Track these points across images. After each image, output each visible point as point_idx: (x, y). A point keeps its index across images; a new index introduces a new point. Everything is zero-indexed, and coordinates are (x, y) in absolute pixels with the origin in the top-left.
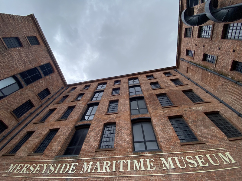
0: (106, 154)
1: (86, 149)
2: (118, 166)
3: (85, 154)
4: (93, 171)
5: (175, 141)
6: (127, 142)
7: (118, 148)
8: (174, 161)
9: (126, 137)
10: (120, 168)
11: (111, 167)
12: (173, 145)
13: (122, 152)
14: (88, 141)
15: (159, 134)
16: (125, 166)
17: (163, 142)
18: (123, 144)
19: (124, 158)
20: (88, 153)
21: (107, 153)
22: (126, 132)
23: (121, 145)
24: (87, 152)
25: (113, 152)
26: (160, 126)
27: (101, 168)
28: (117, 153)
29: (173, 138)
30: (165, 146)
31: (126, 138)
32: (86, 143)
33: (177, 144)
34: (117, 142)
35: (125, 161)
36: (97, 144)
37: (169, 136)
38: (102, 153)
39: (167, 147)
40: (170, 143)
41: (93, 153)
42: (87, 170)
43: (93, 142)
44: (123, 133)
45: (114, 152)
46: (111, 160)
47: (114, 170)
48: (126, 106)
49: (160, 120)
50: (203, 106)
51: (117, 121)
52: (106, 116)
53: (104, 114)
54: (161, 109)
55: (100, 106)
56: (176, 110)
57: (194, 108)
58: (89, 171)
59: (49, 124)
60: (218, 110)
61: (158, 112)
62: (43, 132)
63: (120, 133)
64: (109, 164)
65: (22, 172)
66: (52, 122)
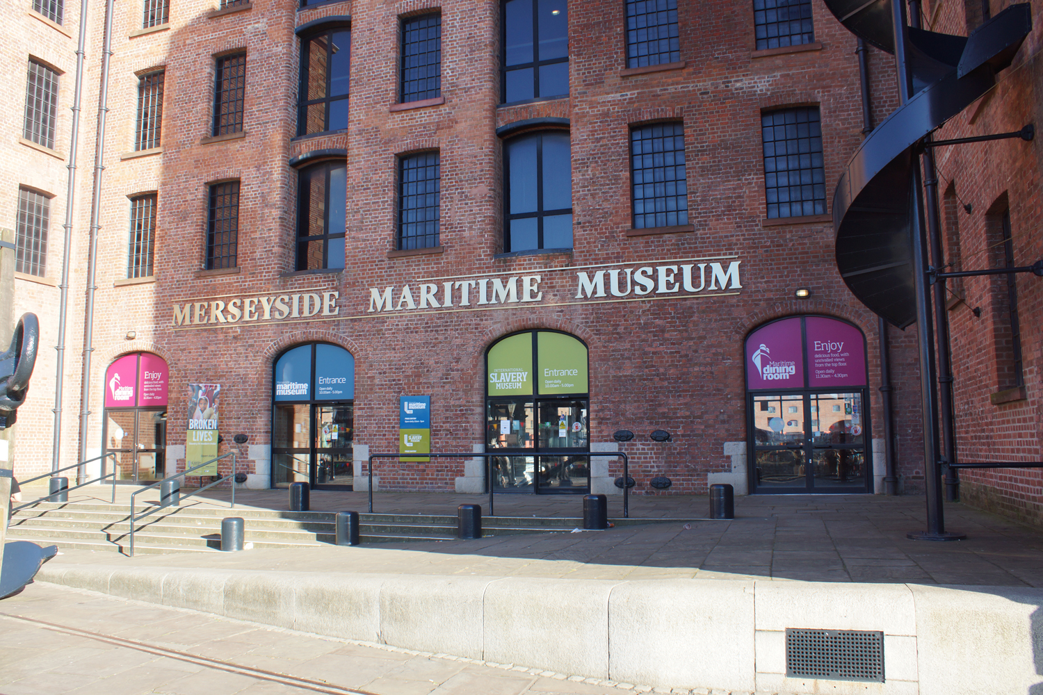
0: (419, 265)
1: (359, 252)
2: (456, 294)
3: (363, 266)
4: (399, 308)
5: (619, 224)
6: (479, 229)
7: (451, 247)
9: (476, 210)
10: (460, 297)
11: (439, 296)
12: (606, 237)
13: (464, 258)
14: (357, 227)
15: (578, 199)
16: (473, 293)
17: (582, 227)
18: (466, 234)
20: (369, 262)
21: (423, 261)
22: (475, 191)
23: (462, 238)
24: (363, 259)
25: (438, 259)
26: (590, 169)
27: (417, 301)
28: (449, 260)
29: (617, 212)
30: (586, 239)
31: (474, 214)
32: (353, 234)
33: (620, 232)
34: (447, 228)
35: (473, 283)
36: (389, 235)
37: (606, 205)
38: (408, 262)
39: (588, 243)
40: (601, 229)
41: (383, 261)
42: (384, 305)
43: (375, 229)
44: (466, 196)
45: (442, 259)
47: (448, 302)
48: (476, 55)
49: (598, 140)
50: (778, 74)
51: (442, 146)
52: (397, 117)
53: (385, 109)
54: (618, 80)
55: (359, 52)
56: (671, 89)
57: (741, 83)
58: (389, 307)
59: (187, 160)
60: (819, 96)
61: (600, 99)
62: (189, 197)
63: (456, 197)
64: (434, 288)
65: (213, 320)
66: (195, 151)
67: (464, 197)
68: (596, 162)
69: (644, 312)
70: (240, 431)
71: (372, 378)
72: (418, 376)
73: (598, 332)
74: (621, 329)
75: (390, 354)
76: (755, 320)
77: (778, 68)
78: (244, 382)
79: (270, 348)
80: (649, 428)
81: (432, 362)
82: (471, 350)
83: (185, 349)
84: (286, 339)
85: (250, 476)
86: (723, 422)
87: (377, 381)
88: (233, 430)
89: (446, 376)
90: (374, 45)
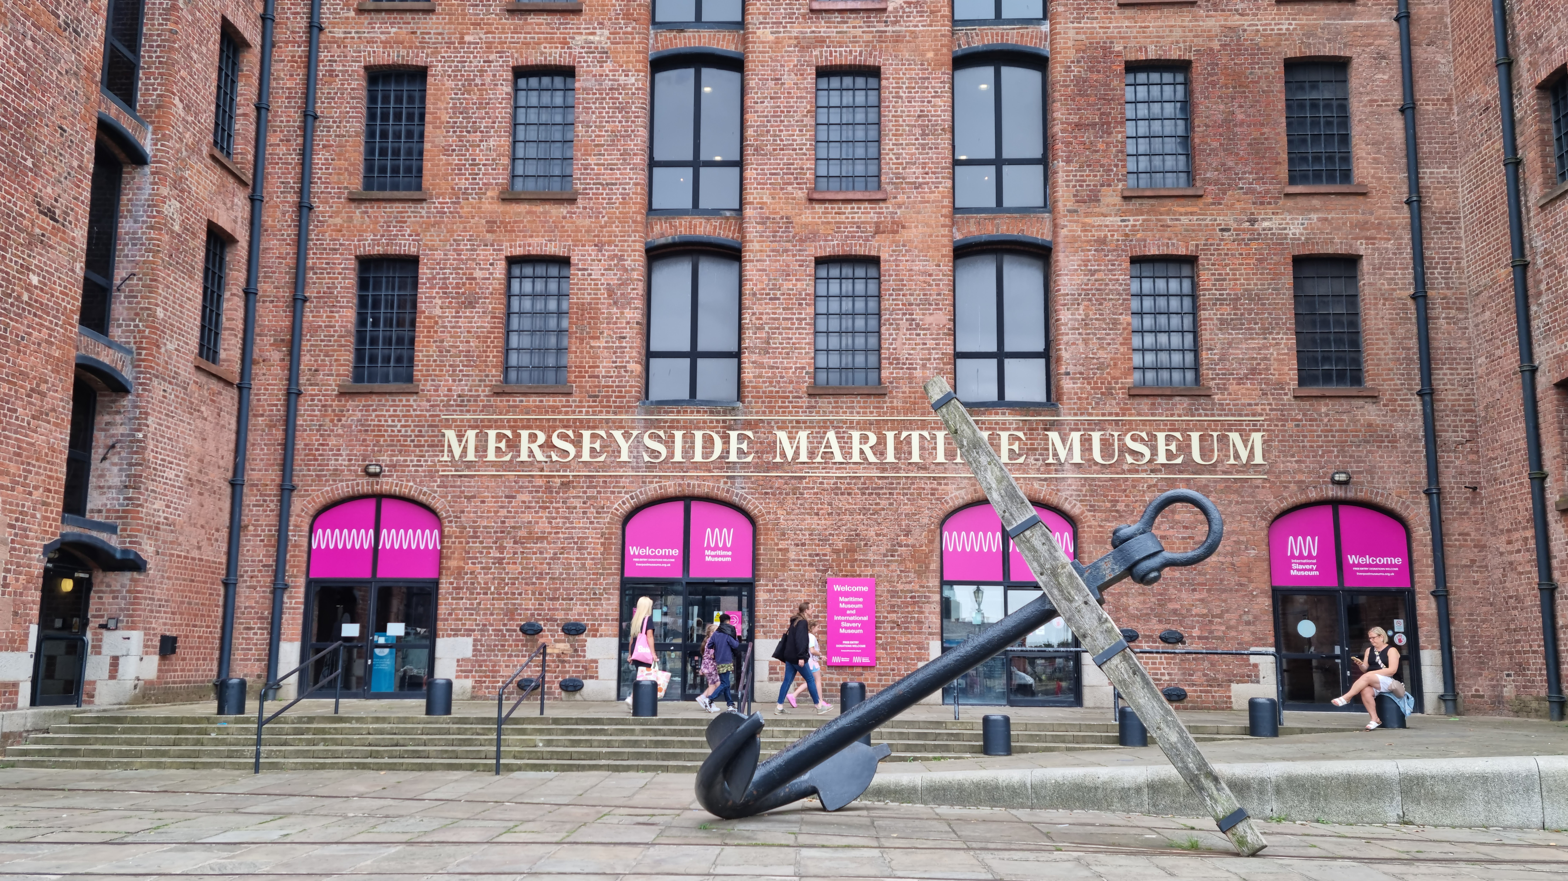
0: (853, 407)
1: (764, 382)
2: (903, 447)
3: (770, 402)
4: (819, 459)
5: (1118, 378)
6: (936, 368)
7: (897, 387)
8: (1086, 442)
9: (931, 343)
10: (910, 453)
11: (879, 449)
12: (1102, 393)
13: (915, 403)
14: (761, 348)
15: (1067, 343)
16: (927, 448)
17: (1072, 379)
18: (918, 373)
19: (923, 425)
20: (780, 397)
21: (859, 402)
22: (929, 319)
23: (911, 379)
24: (771, 392)
25: (879, 402)
26: (1082, 307)
27: (846, 451)
28: (895, 404)
29: (1115, 364)
30: (1076, 394)
31: (929, 349)
32: (754, 357)
33: (1120, 389)
34: (891, 364)
35: (925, 434)
36: (809, 364)
37: (1101, 354)
38: (836, 402)
39: (1079, 399)
40: (1096, 383)
41: (800, 397)
42: (797, 453)
43: (788, 354)
44: (918, 325)
45: (885, 402)
46: (879, 427)
47: (890, 457)
48: (930, 140)
49: (1093, 273)
50: (1314, 216)
51: (884, 256)
52: (819, 208)
53: (801, 195)
54: (1118, 200)
55: (759, 107)
56: (1185, 220)
57: (1268, 223)
58: (803, 457)
59: (473, 217)
60: (1361, 248)
61: (1097, 221)
62: (478, 274)
63: (904, 324)
64: (873, 439)
65: (524, 457)
66: (487, 206)
67: (915, 326)
68: (1090, 300)
69: (1149, 487)
70: (573, 617)
71: (785, 551)
72: (852, 550)
73: (1093, 509)
74: (1121, 507)
75: (811, 521)
76: (1284, 505)
77: (1315, 210)
78: (579, 549)
79: (622, 504)
80: (1157, 628)
81: (872, 533)
82: (926, 521)
83: (474, 497)
84: (651, 490)
85: (588, 683)
86: (1248, 623)
87: (792, 555)
88: (560, 615)
89: (892, 552)
90: (782, 102)
